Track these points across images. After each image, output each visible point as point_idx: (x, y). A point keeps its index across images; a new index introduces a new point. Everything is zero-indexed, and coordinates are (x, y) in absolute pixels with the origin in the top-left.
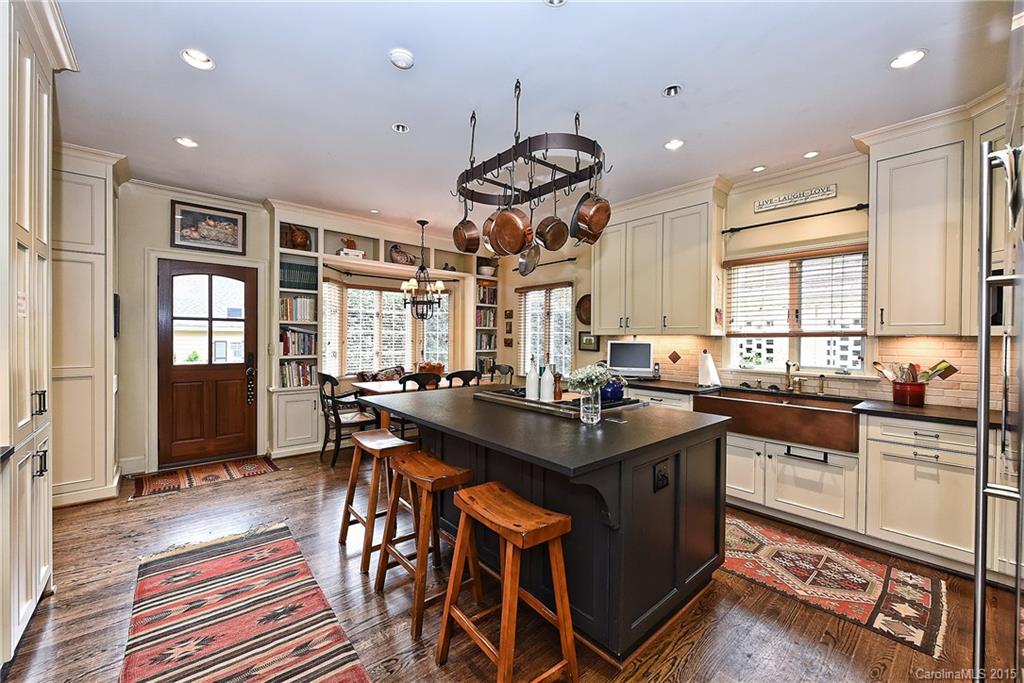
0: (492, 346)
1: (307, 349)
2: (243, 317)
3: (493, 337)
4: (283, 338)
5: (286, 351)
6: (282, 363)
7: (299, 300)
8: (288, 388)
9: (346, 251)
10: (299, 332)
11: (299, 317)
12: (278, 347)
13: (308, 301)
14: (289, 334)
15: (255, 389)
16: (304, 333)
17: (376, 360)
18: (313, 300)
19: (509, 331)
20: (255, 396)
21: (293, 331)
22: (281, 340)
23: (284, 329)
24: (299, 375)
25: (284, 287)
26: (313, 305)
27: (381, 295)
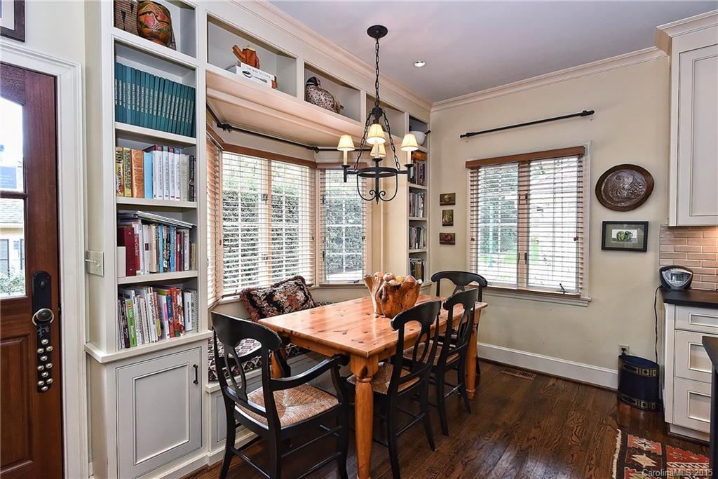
0: (421, 245)
1: (174, 259)
2: (20, 188)
3: (422, 231)
4: (125, 237)
5: (132, 265)
6: (123, 291)
7: (157, 153)
8: (139, 348)
9: (245, 67)
10: (158, 224)
11: (157, 191)
12: (114, 256)
13: (177, 160)
14: (137, 226)
15: (56, 357)
16: (168, 226)
17: (262, 267)
18: (185, 158)
19: (449, 223)
20: (57, 373)
21: (146, 222)
22: (120, 243)
23: (125, 215)
24: (160, 316)
25: (124, 121)
26: (186, 168)
27: (270, 166)
